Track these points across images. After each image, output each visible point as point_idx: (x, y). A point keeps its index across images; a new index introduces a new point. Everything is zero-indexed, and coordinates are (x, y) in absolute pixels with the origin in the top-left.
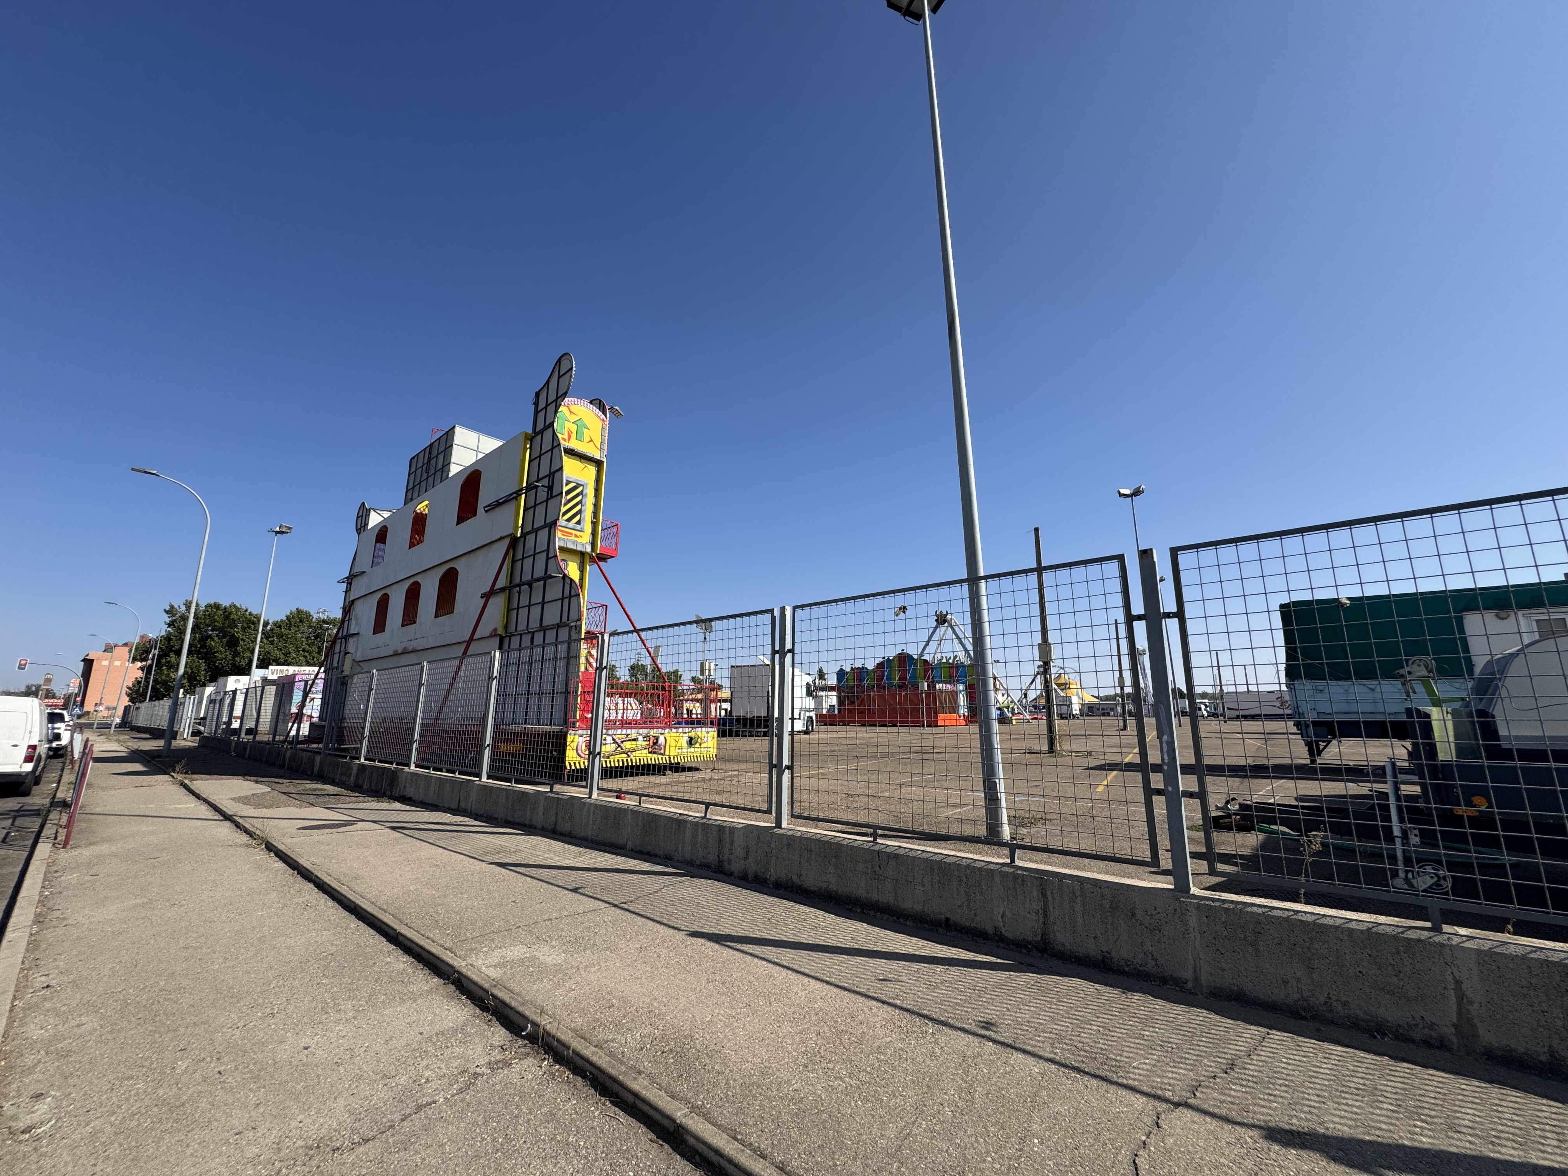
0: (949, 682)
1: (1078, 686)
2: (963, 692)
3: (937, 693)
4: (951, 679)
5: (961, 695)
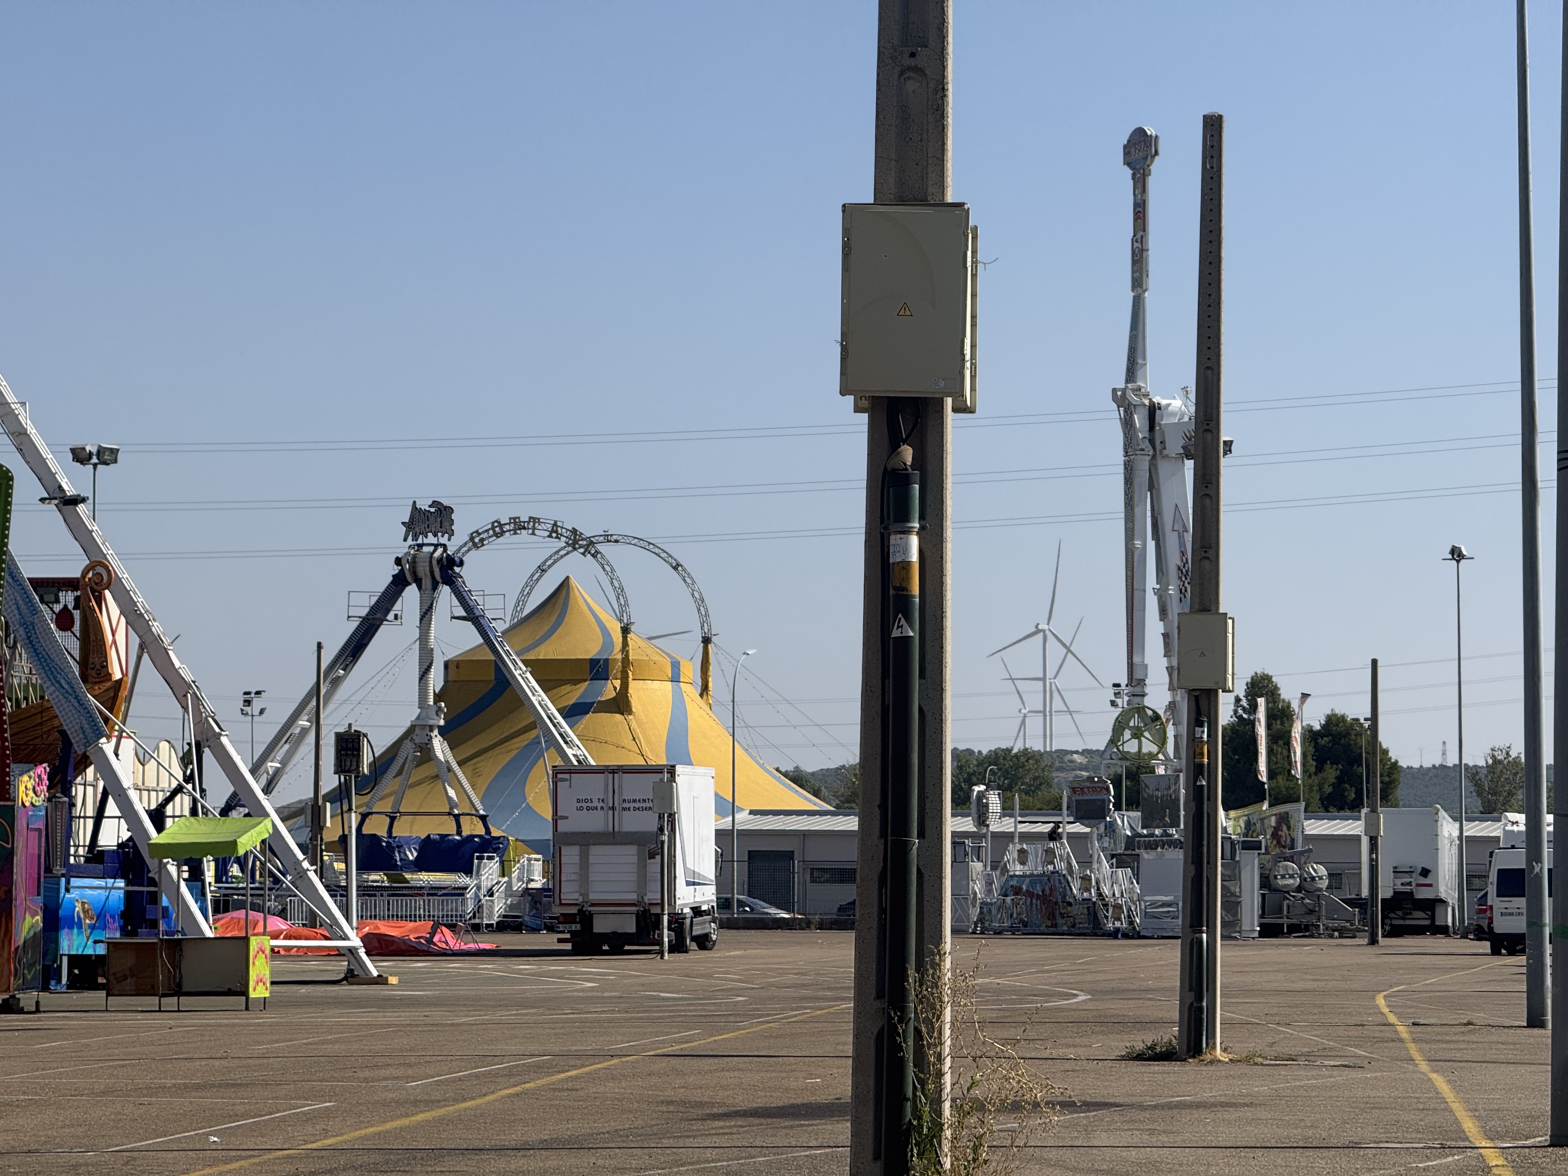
1: (691, 692)
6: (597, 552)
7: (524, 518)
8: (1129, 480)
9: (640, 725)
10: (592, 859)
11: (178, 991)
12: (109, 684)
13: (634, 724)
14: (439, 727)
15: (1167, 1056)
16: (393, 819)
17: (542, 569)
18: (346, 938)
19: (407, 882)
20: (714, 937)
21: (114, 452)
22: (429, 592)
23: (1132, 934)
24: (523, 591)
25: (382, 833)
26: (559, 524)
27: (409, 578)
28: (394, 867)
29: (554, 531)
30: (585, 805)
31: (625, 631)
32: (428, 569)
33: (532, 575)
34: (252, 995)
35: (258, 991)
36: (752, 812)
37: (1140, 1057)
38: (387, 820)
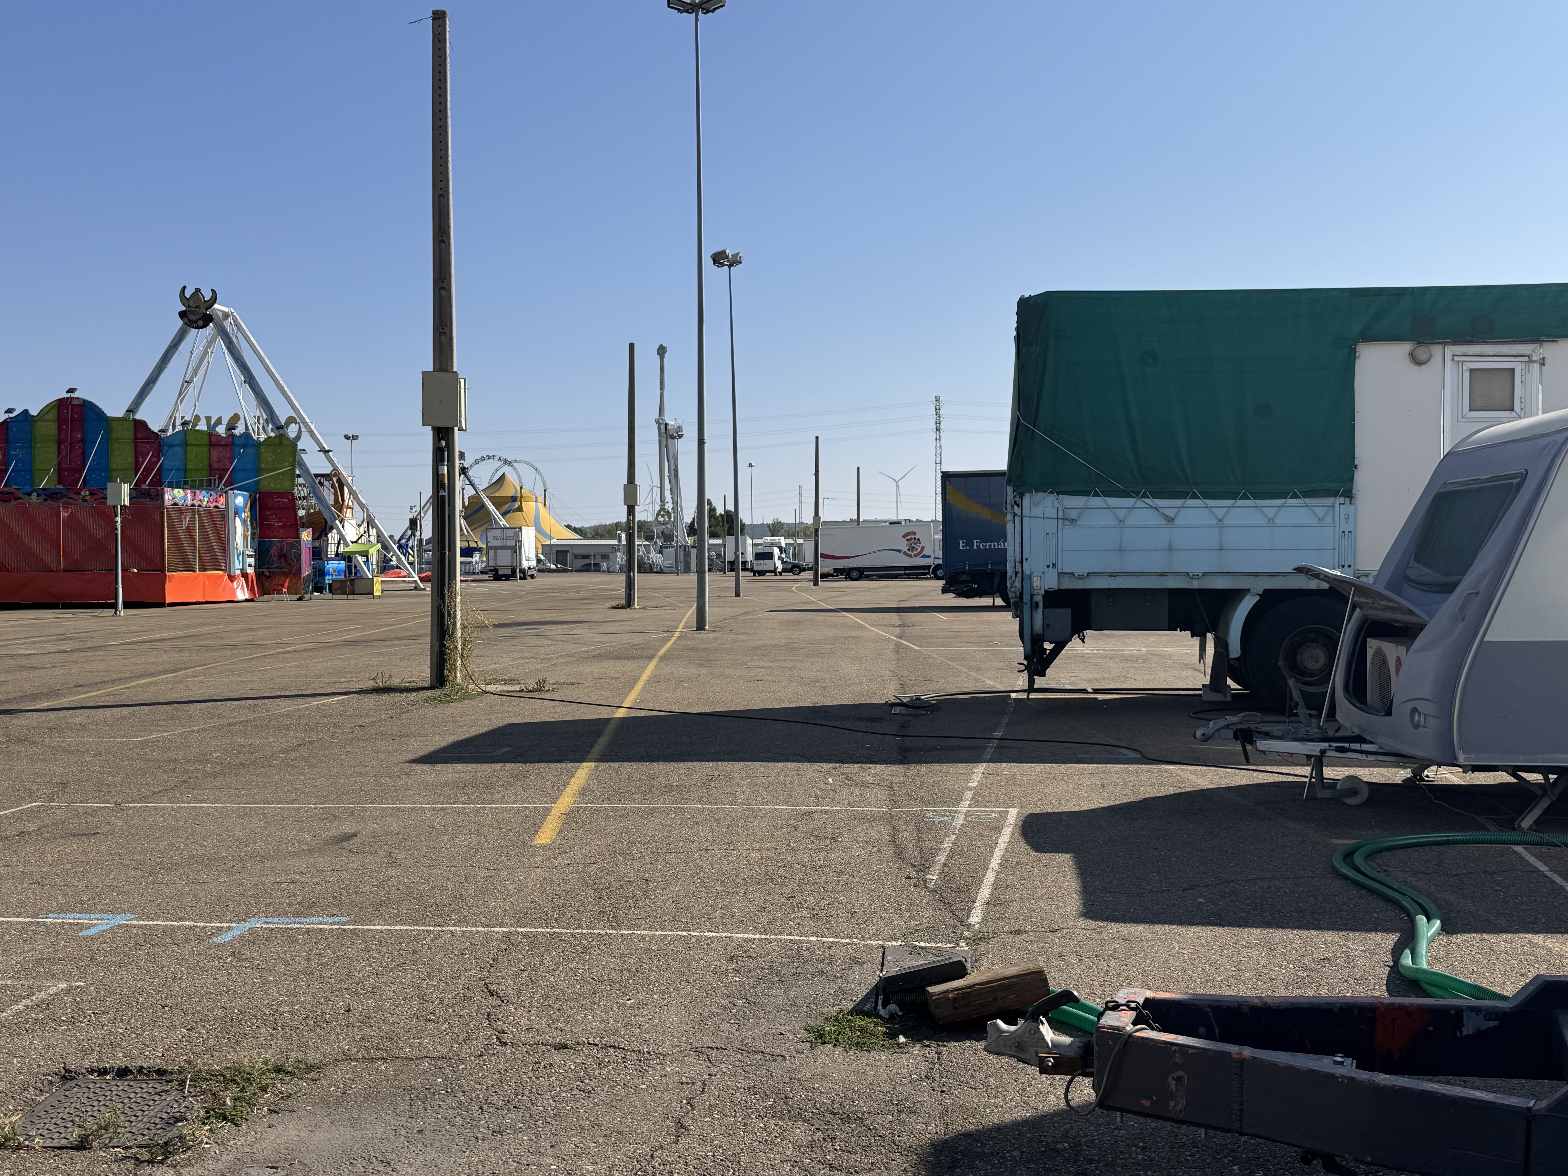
0: (208, 485)
1: (541, 505)
2: (245, 512)
3: (163, 513)
4: (213, 478)
5: (238, 520)
6: (513, 465)
7: (492, 456)
8: (660, 445)
9: (526, 515)
10: (498, 554)
11: (354, 594)
13: (521, 514)
15: (622, 607)
17: (497, 470)
18: (413, 577)
20: (535, 575)
21: (357, 436)
23: (661, 572)
24: (489, 479)
26: (501, 457)
29: (500, 459)
30: (495, 538)
31: (521, 488)
33: (494, 472)
34: (375, 594)
35: (377, 593)
36: (557, 539)
37: (614, 608)
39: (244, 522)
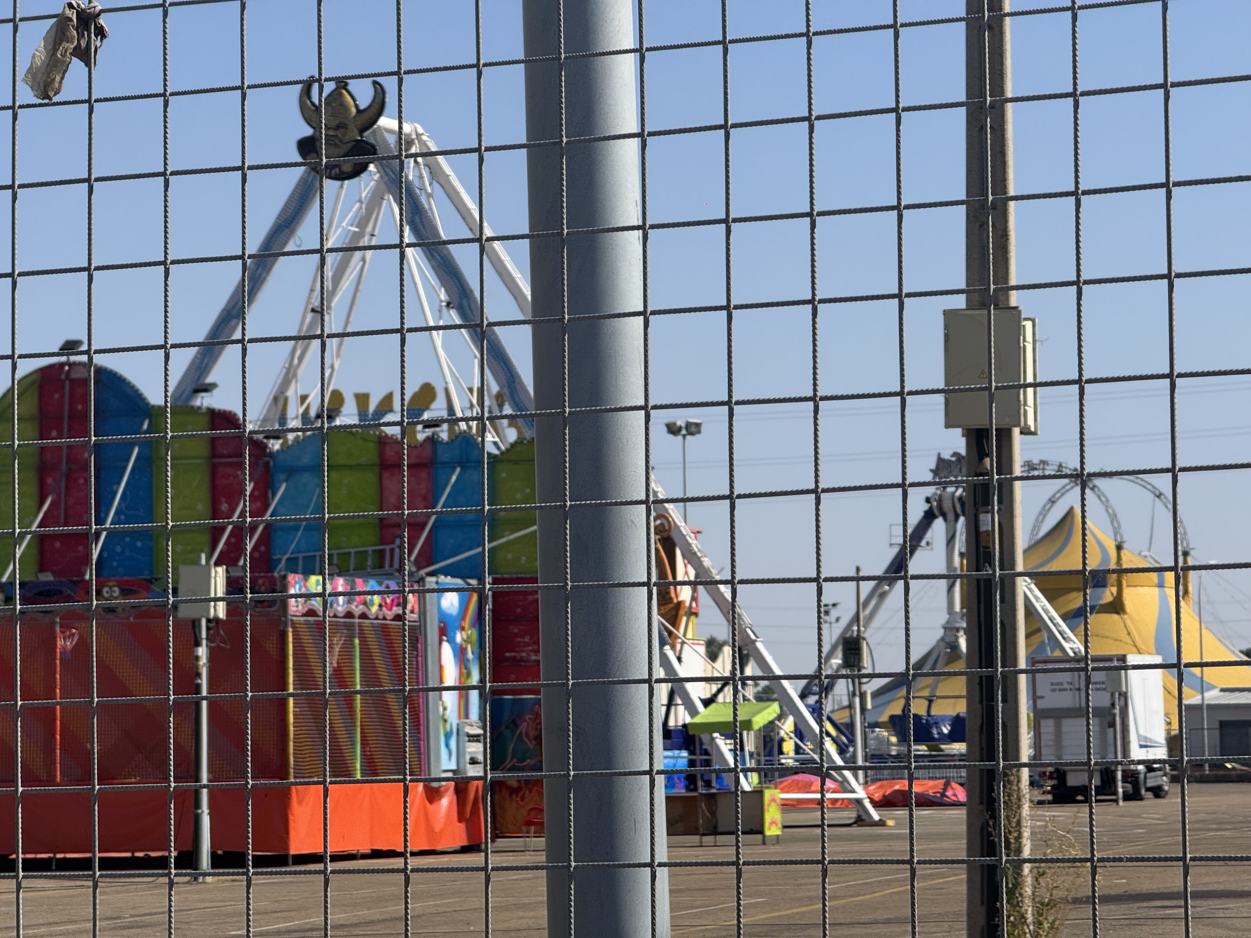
0: (379, 566)
2: (463, 629)
3: (283, 636)
4: (387, 548)
5: (446, 648)
6: (1095, 486)
7: (1036, 461)
9: (1133, 621)
10: (1064, 729)
11: (715, 832)
12: (671, 606)
13: (1128, 622)
14: (964, 629)
16: (930, 702)
17: (1052, 501)
18: (853, 791)
19: (942, 750)
20: (1166, 788)
21: (698, 425)
22: (952, 523)
24: (1037, 518)
25: (922, 712)
26: (1064, 465)
27: (936, 512)
28: (933, 739)
29: (1060, 471)
30: (1057, 687)
31: (1119, 548)
32: (951, 505)
33: (1045, 506)
34: (768, 833)
35: (772, 831)
36: (1223, 690)
38: (926, 703)
39: (460, 653)
